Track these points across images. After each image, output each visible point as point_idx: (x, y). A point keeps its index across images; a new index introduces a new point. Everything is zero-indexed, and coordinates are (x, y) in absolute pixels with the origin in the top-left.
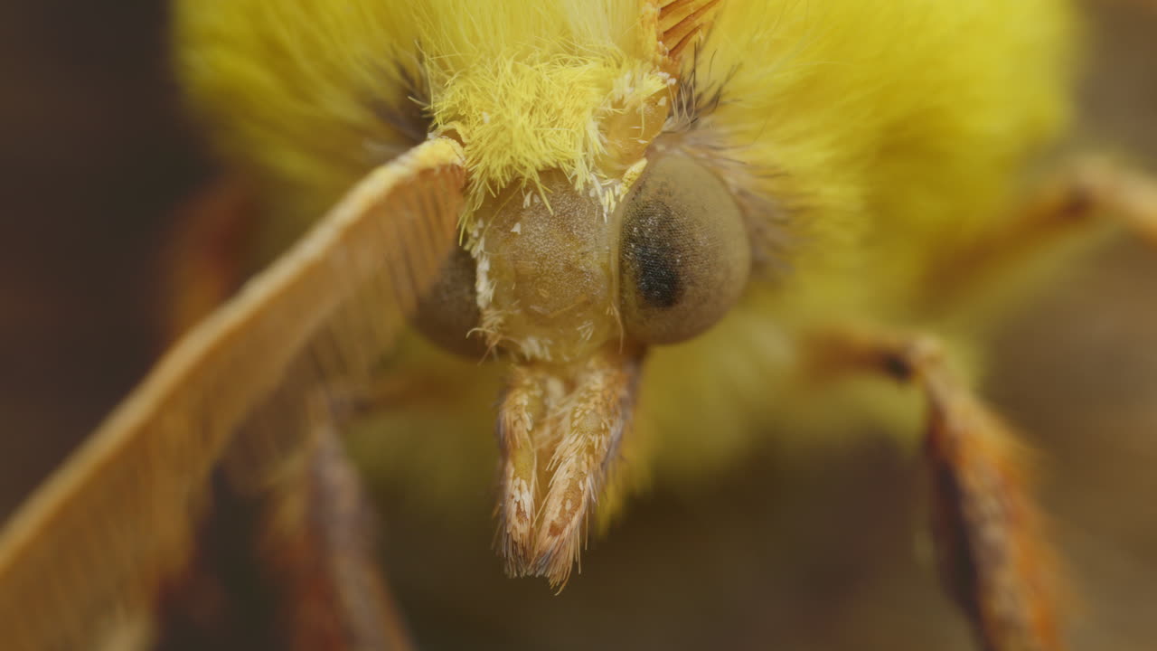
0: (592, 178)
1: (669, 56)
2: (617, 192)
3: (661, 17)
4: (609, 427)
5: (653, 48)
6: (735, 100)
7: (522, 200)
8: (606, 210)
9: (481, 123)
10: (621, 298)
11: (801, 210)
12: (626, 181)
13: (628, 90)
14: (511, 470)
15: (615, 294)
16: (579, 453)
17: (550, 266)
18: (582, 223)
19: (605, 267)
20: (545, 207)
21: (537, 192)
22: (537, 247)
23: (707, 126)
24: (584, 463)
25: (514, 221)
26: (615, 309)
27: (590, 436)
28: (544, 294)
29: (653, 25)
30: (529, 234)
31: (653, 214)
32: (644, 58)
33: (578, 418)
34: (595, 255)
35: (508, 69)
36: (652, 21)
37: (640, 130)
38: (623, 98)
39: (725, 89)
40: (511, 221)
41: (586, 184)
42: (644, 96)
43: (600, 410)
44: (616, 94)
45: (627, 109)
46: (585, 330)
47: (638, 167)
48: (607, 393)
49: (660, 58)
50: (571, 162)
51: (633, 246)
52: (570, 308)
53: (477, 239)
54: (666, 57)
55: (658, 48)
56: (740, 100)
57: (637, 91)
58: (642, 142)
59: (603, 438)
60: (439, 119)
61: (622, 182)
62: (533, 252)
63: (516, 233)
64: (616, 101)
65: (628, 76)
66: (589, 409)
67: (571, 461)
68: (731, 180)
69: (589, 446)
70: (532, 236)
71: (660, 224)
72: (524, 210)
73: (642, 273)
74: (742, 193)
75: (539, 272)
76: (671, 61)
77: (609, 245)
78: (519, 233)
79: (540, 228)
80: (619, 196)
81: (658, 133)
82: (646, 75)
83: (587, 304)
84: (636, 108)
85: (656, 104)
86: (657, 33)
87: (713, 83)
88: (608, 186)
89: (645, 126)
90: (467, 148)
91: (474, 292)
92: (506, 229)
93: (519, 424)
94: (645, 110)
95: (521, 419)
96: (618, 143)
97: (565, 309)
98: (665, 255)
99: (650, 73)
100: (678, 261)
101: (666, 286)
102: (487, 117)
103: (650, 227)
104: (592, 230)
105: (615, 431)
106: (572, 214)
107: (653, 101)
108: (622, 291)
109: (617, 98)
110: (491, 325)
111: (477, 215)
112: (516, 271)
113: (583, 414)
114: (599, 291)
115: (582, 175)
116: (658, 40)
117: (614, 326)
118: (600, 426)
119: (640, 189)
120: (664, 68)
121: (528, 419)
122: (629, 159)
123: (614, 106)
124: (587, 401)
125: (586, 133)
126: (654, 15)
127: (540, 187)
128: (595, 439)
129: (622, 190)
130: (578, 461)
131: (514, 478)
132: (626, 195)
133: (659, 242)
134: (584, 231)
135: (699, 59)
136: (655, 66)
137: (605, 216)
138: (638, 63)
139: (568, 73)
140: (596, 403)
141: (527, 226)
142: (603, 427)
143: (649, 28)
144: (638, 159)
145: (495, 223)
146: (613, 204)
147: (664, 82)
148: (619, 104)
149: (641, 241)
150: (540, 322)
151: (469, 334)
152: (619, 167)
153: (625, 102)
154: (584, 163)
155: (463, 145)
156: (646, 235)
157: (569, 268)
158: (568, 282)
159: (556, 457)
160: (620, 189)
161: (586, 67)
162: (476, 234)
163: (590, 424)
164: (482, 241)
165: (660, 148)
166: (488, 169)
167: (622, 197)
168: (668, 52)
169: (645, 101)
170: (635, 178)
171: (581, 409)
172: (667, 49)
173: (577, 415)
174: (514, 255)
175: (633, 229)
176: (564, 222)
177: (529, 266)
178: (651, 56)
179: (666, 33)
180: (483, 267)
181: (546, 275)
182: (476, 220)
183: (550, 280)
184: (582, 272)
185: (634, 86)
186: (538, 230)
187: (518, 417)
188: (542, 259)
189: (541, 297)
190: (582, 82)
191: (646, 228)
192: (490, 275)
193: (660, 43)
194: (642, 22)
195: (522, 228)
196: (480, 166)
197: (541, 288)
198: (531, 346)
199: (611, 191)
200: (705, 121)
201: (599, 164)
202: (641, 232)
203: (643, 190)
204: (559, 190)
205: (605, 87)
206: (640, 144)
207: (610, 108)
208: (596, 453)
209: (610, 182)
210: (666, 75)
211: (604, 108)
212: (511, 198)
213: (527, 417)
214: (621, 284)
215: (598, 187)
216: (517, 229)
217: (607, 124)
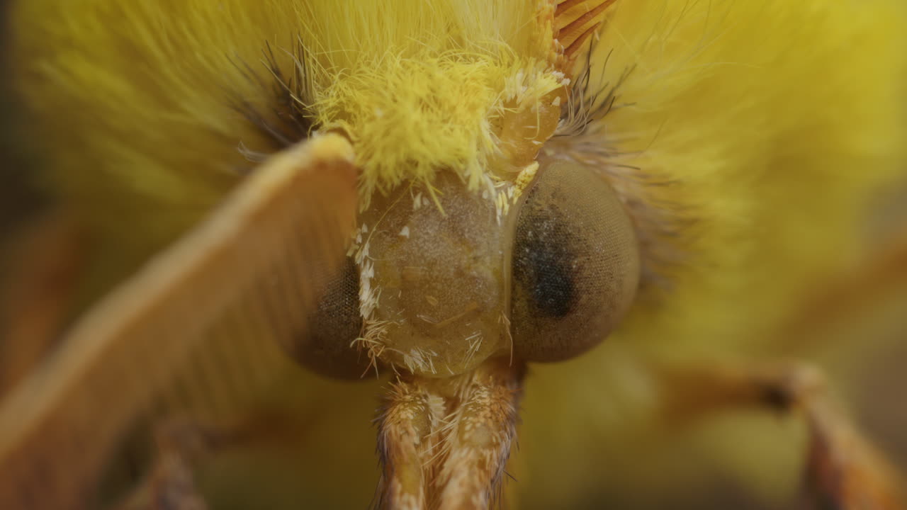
0: (486, 179)
1: (564, 54)
2: (510, 195)
3: (557, 14)
4: (500, 440)
5: (548, 46)
6: (626, 105)
7: (411, 203)
8: (499, 212)
9: (372, 119)
10: (512, 306)
11: (693, 222)
12: (520, 183)
13: (521, 89)
14: (397, 486)
15: (506, 303)
16: (471, 467)
17: (440, 271)
18: (474, 226)
19: (497, 273)
20: (435, 210)
21: (426, 194)
22: (426, 251)
23: (598, 132)
24: (476, 479)
25: (402, 225)
26: (505, 317)
27: (481, 450)
28: (433, 301)
29: (549, 22)
30: (418, 238)
31: (548, 218)
32: (539, 56)
33: (469, 431)
34: (488, 259)
35: (397, 65)
36: (548, 17)
37: (534, 130)
38: (516, 97)
39: (616, 94)
40: (398, 225)
41: (480, 184)
42: (539, 95)
43: (491, 423)
44: (509, 93)
45: (522, 107)
46: (473, 341)
47: (531, 169)
48: (495, 407)
49: (555, 56)
50: (463, 160)
51: (527, 250)
52: (459, 316)
53: (361, 245)
54: (562, 55)
55: (553, 45)
56: (634, 104)
57: (532, 89)
58: (536, 143)
59: (495, 452)
60: (323, 118)
61: (515, 184)
62: (422, 256)
63: (405, 237)
64: (508, 100)
65: (520, 76)
66: (478, 422)
67: (464, 475)
68: (620, 188)
69: (480, 461)
70: (421, 240)
71: (555, 228)
72: (412, 213)
73: (536, 279)
74: (633, 203)
75: (428, 278)
76: (566, 61)
77: (502, 250)
78: (408, 237)
79: (430, 232)
80: (512, 199)
81: (551, 136)
82: (540, 73)
83: (478, 312)
84: (531, 106)
85: (551, 104)
86: (553, 29)
87: (606, 85)
88: (500, 188)
89: (540, 127)
90: (357, 145)
91: (356, 301)
92: (394, 233)
93: (405, 438)
94: (540, 107)
95: (407, 432)
96: (512, 143)
97: (454, 317)
98: (561, 261)
99: (544, 72)
100: (574, 266)
101: (561, 293)
102: (379, 113)
103: (546, 230)
104: (485, 234)
105: (505, 446)
106: (464, 217)
107: (547, 100)
108: (513, 300)
109: (510, 96)
110: (373, 335)
111: (361, 219)
112: (403, 277)
113: (474, 427)
114: (490, 299)
115: (477, 175)
116: (554, 38)
117: (502, 337)
118: (492, 440)
119: (533, 191)
120: (559, 67)
121: (414, 433)
122: (520, 161)
123: (506, 104)
124: (476, 415)
125: (480, 131)
126: (551, 11)
127: (431, 189)
128: (487, 453)
129: (514, 192)
130: (471, 474)
131: (402, 494)
132: (520, 198)
133: (555, 247)
134: (476, 234)
135: (591, 61)
136: (550, 66)
137: (498, 218)
138: (532, 60)
139: (459, 69)
140: (485, 417)
141: (416, 229)
142: (494, 440)
143: (545, 24)
144: (532, 161)
145: (380, 227)
146: (507, 207)
147: (559, 81)
148: (512, 103)
149: (536, 245)
150: (425, 332)
151: (353, 343)
152: (512, 169)
153: (518, 101)
154: (478, 163)
155: (352, 142)
156: (541, 238)
157: (460, 273)
158: (458, 288)
159: (446, 471)
160: (513, 193)
161: (478, 65)
162: (359, 240)
163: (481, 438)
164: (367, 246)
165: (550, 153)
166: (379, 167)
167: (515, 200)
168: (563, 52)
169: (539, 99)
170: (529, 180)
171: (471, 422)
172: (563, 48)
173: (468, 428)
174: (401, 261)
175: (527, 234)
176: (454, 227)
177: (417, 272)
178: (547, 53)
179: (562, 30)
180: (367, 273)
181: (434, 282)
182: (360, 226)
183: (439, 287)
184: (474, 278)
185: (528, 85)
186: (427, 233)
187: (404, 431)
188: (431, 265)
189: (430, 305)
190: (474, 79)
191: (541, 232)
192: (373, 283)
193: (556, 41)
194: (538, 18)
195: (410, 231)
196: (371, 164)
197: (429, 295)
198: (415, 360)
199: (504, 194)
200: (593, 127)
201: (493, 166)
202: (536, 235)
203: (536, 193)
204: (450, 192)
205: (496, 86)
206: (533, 146)
207: (502, 109)
208: (487, 468)
209: (502, 184)
210: (561, 75)
211: (496, 107)
212: (398, 201)
213: (413, 430)
214: (512, 293)
215: (492, 187)
216: (405, 232)
217: (499, 125)
